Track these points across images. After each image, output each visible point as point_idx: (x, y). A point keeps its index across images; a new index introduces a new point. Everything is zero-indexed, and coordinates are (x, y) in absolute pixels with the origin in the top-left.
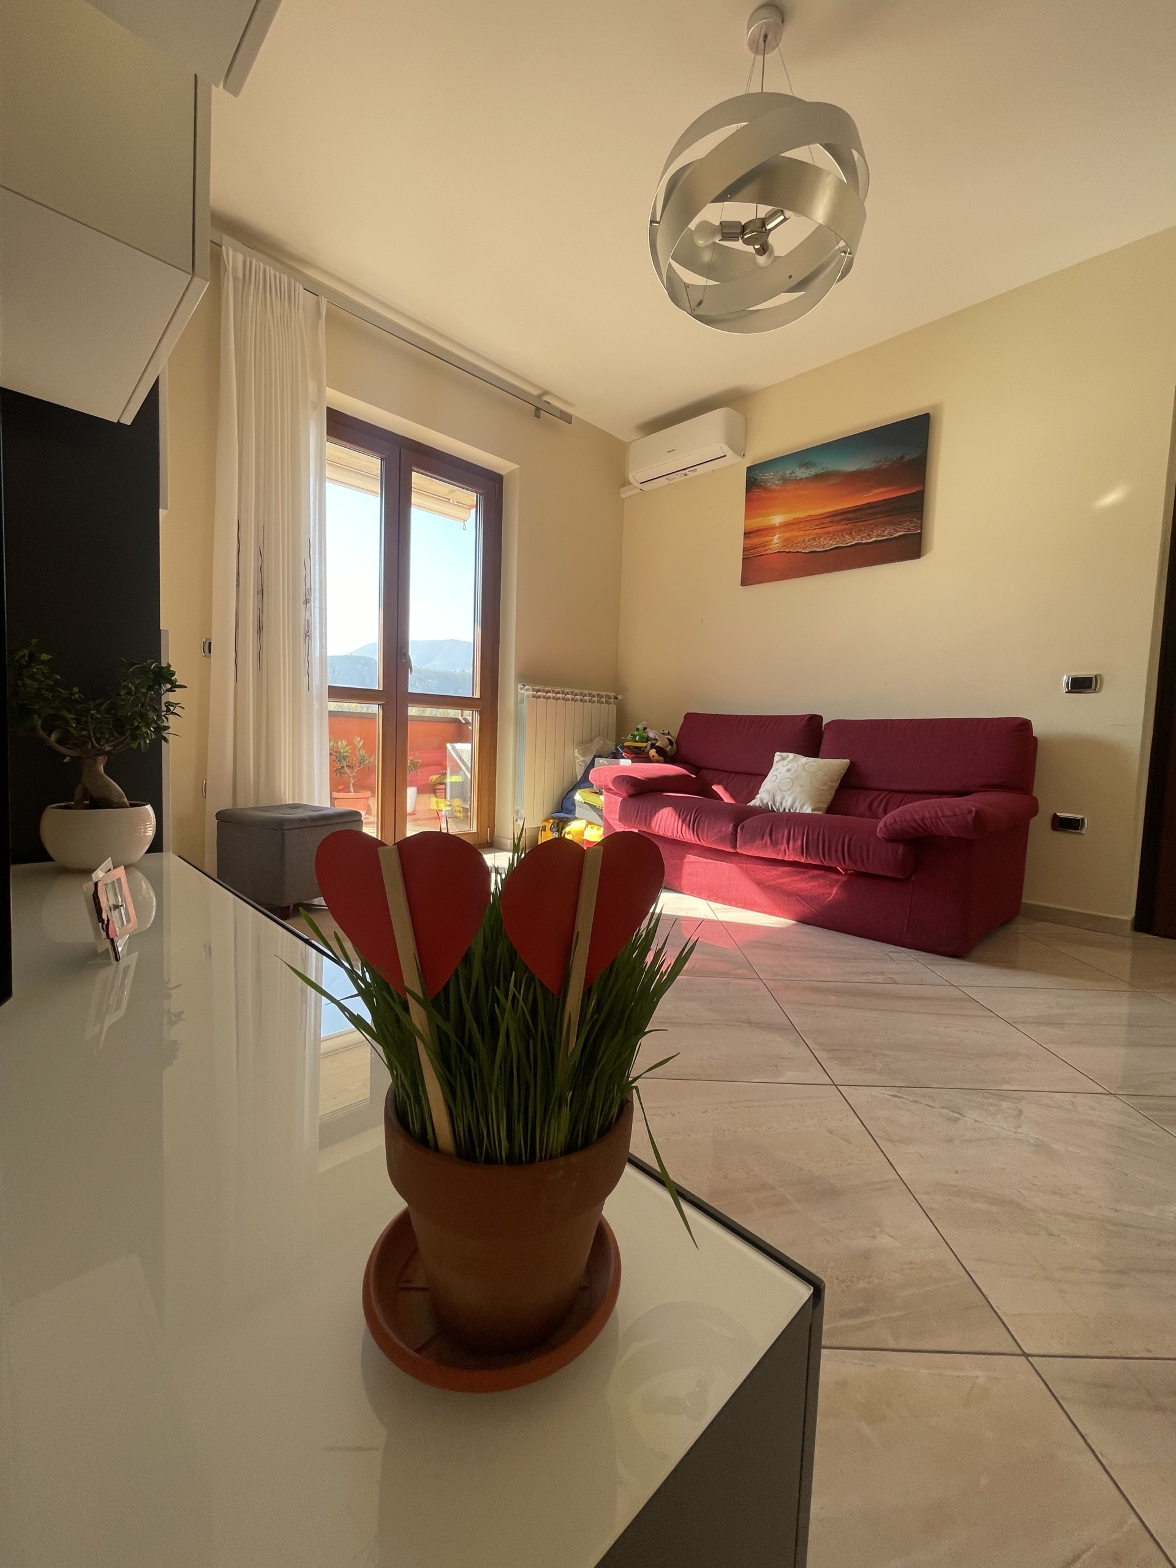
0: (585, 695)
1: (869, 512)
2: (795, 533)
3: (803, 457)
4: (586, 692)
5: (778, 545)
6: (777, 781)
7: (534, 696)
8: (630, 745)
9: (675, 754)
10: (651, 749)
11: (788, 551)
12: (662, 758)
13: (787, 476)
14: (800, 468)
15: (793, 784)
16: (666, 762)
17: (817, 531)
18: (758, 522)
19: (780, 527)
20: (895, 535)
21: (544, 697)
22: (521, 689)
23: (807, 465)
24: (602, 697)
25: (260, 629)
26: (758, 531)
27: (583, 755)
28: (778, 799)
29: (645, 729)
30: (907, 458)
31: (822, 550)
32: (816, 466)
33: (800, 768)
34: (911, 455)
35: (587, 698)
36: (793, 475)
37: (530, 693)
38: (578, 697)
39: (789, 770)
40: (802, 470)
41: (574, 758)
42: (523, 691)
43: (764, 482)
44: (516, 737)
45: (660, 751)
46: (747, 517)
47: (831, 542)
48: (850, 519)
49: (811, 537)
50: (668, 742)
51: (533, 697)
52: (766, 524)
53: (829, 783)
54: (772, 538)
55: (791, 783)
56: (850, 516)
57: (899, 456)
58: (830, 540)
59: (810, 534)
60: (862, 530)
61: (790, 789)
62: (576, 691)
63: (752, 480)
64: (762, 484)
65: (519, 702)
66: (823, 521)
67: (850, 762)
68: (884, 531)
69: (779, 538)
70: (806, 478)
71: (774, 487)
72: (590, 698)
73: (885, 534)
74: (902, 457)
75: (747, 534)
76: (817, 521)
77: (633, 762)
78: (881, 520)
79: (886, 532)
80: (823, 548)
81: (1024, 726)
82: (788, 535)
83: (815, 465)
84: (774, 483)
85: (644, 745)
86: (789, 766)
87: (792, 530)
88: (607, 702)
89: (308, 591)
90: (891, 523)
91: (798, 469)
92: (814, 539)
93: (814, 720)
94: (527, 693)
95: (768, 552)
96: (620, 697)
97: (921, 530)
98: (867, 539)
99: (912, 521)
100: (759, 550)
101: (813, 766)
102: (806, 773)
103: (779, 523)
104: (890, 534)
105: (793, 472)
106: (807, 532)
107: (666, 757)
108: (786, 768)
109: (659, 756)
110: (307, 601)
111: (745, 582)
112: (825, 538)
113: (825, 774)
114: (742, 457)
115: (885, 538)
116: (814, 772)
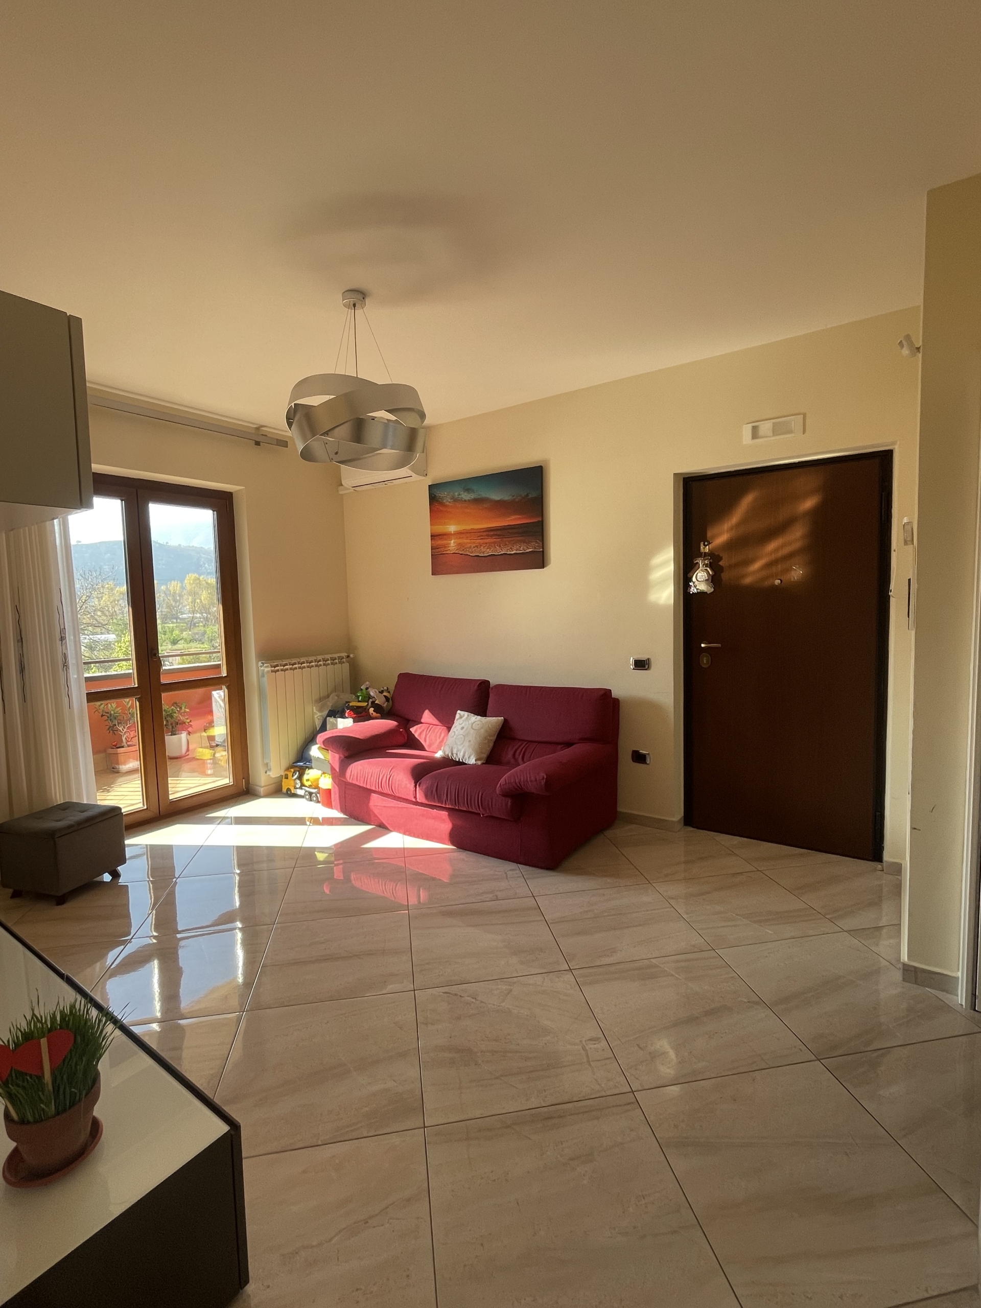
0: (320, 661)
1: (510, 531)
2: (466, 541)
3: (467, 483)
4: (320, 657)
5: (454, 548)
6: (455, 737)
8: (354, 705)
9: (391, 708)
10: (371, 707)
11: (460, 553)
12: (379, 715)
13: (457, 496)
14: (464, 492)
15: (464, 739)
16: (382, 718)
17: (478, 541)
18: (440, 529)
19: (454, 534)
20: (527, 551)
21: (282, 670)
22: (261, 666)
23: (468, 490)
24: (336, 659)
25: (22, 670)
26: (440, 535)
27: (320, 710)
28: (455, 752)
29: (367, 689)
30: (530, 496)
31: (483, 555)
32: (474, 493)
33: (470, 727)
34: (533, 495)
35: (321, 663)
36: (460, 497)
37: (269, 669)
38: (313, 664)
39: (462, 728)
40: (466, 494)
41: (313, 714)
42: (262, 668)
43: (441, 499)
44: (261, 705)
45: (378, 708)
46: (432, 523)
47: (488, 550)
48: (499, 535)
49: (474, 545)
50: (384, 699)
51: (272, 672)
52: (445, 531)
53: (488, 738)
54: (449, 542)
55: (463, 738)
56: (498, 533)
57: (525, 494)
58: (488, 548)
59: (474, 543)
60: (506, 544)
61: (462, 744)
62: (311, 659)
63: (433, 496)
64: (440, 500)
65: (261, 676)
66: (482, 534)
67: (504, 719)
68: (520, 547)
69: (454, 542)
70: (469, 500)
71: (448, 503)
72: (324, 662)
73: (521, 549)
74: (527, 495)
75: (434, 536)
76: (478, 533)
77: (354, 722)
78: (518, 538)
79: (522, 548)
80: (483, 554)
81: (607, 693)
82: (460, 541)
83: (473, 491)
84: (448, 501)
85: (365, 704)
86: (463, 725)
87: (463, 538)
88: (340, 663)
89: (63, 631)
90: (524, 542)
91: (462, 492)
92: (477, 546)
93: (484, 685)
94: (266, 669)
95: (447, 552)
96: (352, 656)
97: (543, 548)
98: (510, 551)
99: (537, 542)
100: (442, 549)
101: (478, 724)
102: (473, 731)
103: (454, 531)
104: (523, 549)
105: (459, 495)
106: (472, 541)
107: (383, 713)
108: (461, 726)
109: (377, 713)
110: (62, 639)
111: (434, 572)
112: (484, 547)
113: (486, 731)
114: (424, 476)
115: (521, 552)
116: (479, 730)
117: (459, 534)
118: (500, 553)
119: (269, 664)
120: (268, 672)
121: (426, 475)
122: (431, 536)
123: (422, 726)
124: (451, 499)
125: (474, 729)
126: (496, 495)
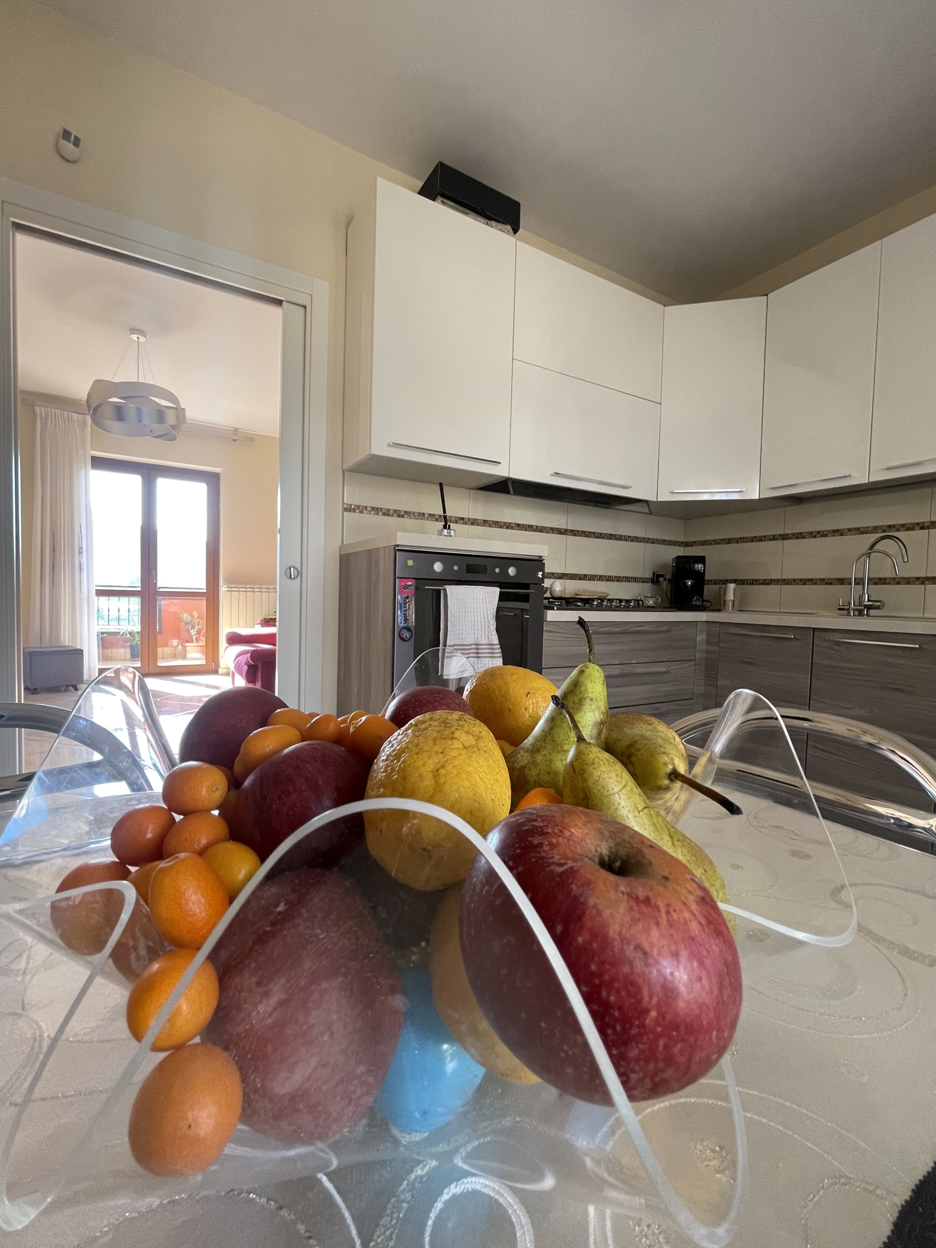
7: (228, 591)
110: (80, 553)
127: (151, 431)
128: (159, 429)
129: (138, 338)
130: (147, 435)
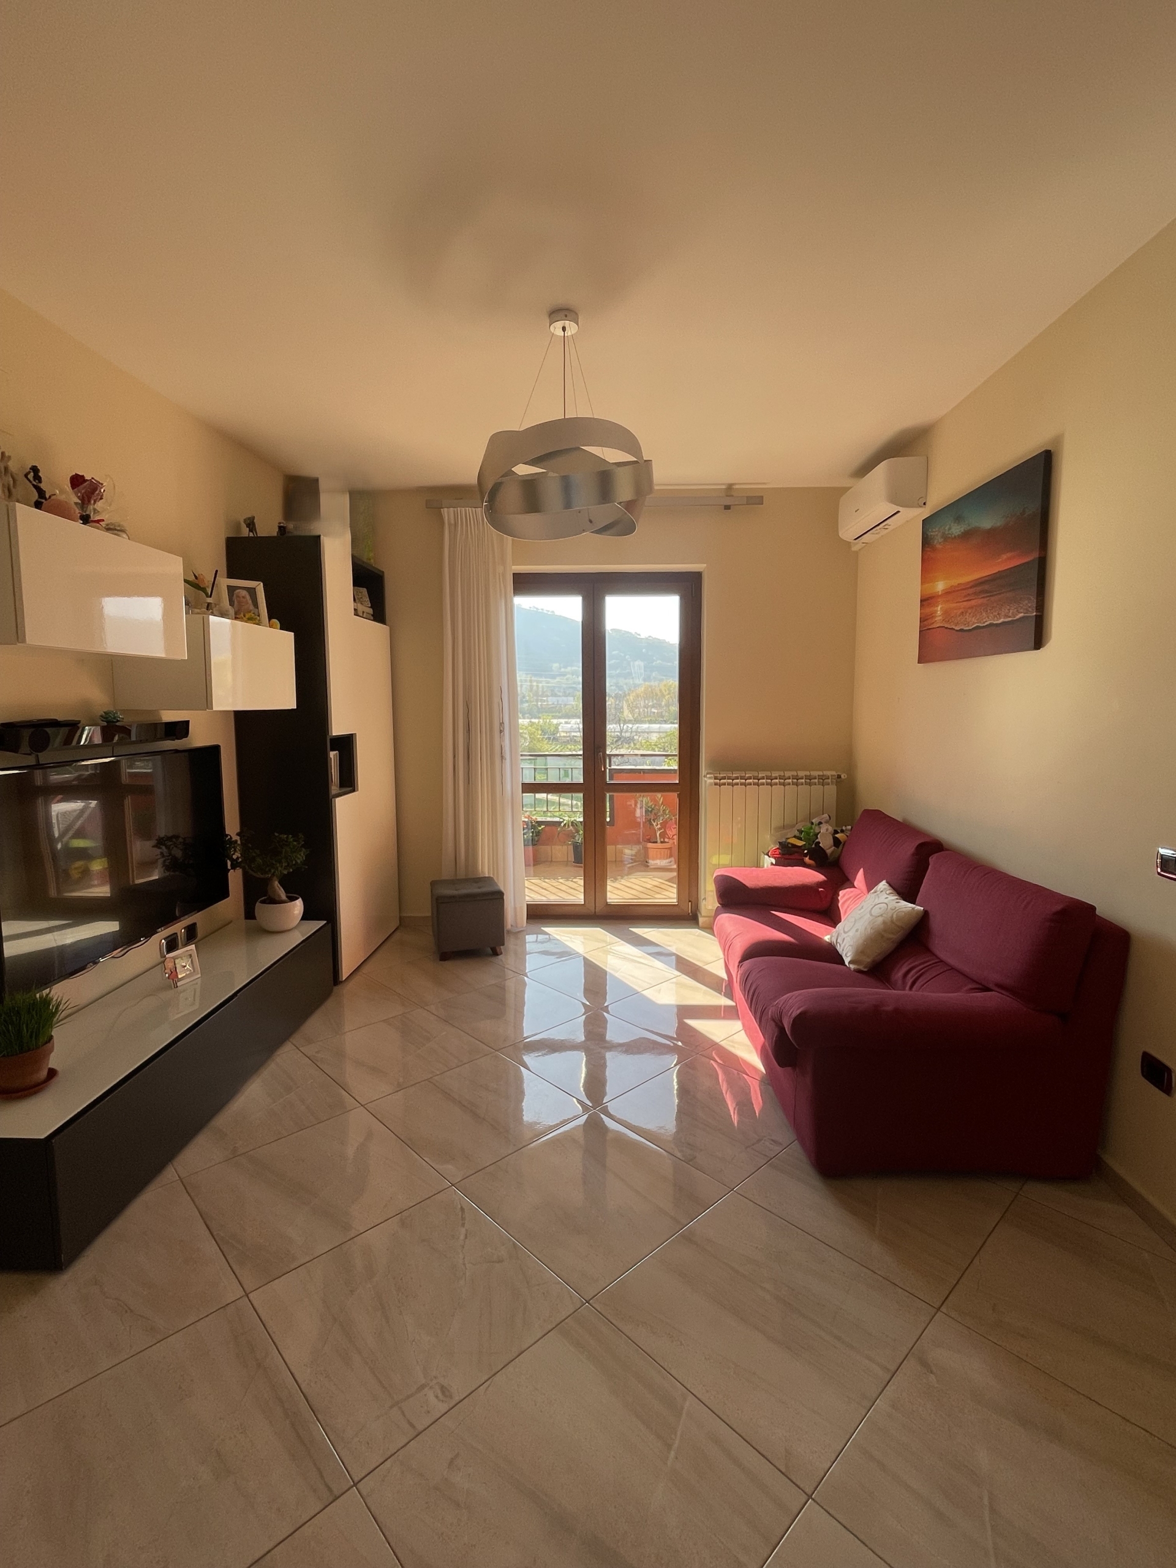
3: (958, 508)
8: (790, 842)
12: (814, 863)
13: (947, 533)
14: (956, 522)
18: (930, 588)
21: (729, 784)
23: (959, 519)
28: (839, 940)
29: (820, 824)
32: (965, 522)
33: (870, 908)
36: (950, 532)
37: (712, 781)
40: (955, 526)
43: (932, 539)
45: (816, 853)
46: (923, 580)
51: (715, 785)
52: (934, 591)
61: (848, 931)
63: (926, 536)
64: (931, 541)
67: (924, 911)
70: (959, 536)
71: (938, 546)
83: (964, 520)
84: (938, 542)
85: (804, 844)
88: (821, 784)
89: (501, 724)
91: (953, 524)
93: (925, 848)
94: (716, 782)
96: (845, 775)
97: (1041, 610)
102: (869, 916)
103: (941, 591)
105: (950, 528)
109: (811, 860)
110: (501, 732)
111: (921, 660)
112: (970, 614)
113: (884, 923)
114: (921, 507)
115: (1010, 619)
116: (876, 917)
117: (947, 593)
118: (986, 624)
119: (712, 775)
120: (711, 784)
121: (925, 504)
122: (921, 601)
123: (852, 892)
124: (942, 537)
125: (871, 915)
126: (987, 521)
127: (591, 521)
128: (604, 514)
129: (564, 329)
130: (584, 531)
